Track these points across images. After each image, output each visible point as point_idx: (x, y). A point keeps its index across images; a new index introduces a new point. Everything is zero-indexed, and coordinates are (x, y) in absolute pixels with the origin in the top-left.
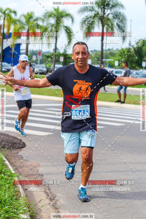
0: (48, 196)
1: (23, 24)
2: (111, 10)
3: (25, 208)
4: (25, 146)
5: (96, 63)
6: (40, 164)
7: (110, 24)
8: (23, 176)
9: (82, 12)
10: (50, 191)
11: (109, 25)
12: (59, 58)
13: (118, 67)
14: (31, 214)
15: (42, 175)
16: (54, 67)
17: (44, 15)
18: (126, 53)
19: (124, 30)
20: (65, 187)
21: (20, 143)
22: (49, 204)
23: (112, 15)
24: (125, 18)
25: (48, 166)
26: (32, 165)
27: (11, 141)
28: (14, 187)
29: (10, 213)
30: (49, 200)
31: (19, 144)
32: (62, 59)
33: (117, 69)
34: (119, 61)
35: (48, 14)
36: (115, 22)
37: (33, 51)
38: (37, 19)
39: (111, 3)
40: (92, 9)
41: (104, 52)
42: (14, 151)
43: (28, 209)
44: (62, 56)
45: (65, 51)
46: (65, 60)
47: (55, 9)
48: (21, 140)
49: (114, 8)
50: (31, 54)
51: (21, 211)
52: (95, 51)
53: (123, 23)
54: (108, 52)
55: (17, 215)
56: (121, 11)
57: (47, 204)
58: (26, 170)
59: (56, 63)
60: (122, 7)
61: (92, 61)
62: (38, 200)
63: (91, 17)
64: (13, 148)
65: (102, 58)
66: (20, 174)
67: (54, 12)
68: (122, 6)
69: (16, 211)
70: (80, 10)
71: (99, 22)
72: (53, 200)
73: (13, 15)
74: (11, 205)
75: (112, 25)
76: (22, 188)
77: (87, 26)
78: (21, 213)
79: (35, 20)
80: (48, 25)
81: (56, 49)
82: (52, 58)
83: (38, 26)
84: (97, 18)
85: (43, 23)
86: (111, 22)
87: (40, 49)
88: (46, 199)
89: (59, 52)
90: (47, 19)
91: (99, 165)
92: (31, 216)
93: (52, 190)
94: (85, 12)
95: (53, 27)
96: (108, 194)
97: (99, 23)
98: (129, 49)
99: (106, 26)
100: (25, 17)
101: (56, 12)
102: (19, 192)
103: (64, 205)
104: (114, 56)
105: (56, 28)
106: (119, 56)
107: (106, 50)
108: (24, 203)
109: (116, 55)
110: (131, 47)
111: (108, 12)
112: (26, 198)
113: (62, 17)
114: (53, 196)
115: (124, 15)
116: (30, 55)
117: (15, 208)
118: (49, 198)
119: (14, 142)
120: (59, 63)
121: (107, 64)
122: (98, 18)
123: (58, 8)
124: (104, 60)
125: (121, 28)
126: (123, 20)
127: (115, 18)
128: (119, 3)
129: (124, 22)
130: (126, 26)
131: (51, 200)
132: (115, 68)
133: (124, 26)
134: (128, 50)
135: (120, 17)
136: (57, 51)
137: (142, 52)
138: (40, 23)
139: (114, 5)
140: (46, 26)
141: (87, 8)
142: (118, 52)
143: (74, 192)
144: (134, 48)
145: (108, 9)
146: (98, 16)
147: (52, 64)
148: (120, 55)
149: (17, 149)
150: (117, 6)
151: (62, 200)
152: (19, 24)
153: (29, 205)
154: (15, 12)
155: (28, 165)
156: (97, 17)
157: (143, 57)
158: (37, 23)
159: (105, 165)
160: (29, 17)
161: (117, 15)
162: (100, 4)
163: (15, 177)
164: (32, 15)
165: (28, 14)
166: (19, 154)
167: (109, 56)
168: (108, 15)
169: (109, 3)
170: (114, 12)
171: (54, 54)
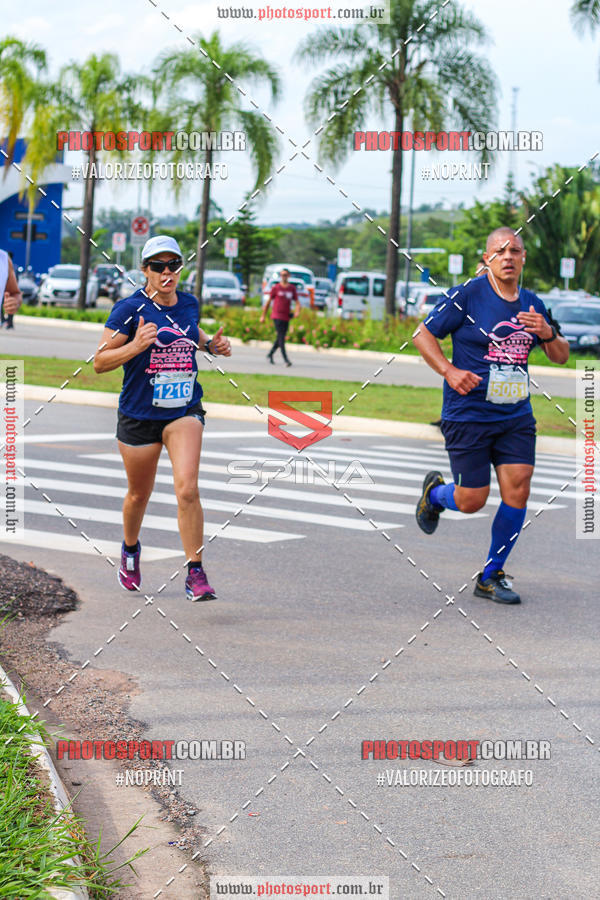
0: (166, 812)
1: (72, 102)
2: (432, 46)
3: (69, 862)
4: (73, 606)
5: (371, 264)
6: (137, 678)
7: (429, 104)
8: (64, 728)
9: (313, 55)
10: (174, 793)
11: (423, 109)
12: (221, 243)
14: (95, 886)
15: (144, 726)
16: (200, 279)
17: (156, 67)
18: (494, 222)
19: (487, 125)
21: (53, 594)
22: (172, 843)
23: (437, 69)
24: (491, 77)
25: (167, 687)
26: (101, 684)
27: (16, 584)
28: (27, 774)
29: (7, 882)
30: (168, 829)
31: (49, 595)
32: (231, 248)
34: (464, 254)
35: (174, 63)
36: (451, 95)
37: (114, 215)
38: (130, 84)
39: (434, 20)
40: (355, 44)
41: (405, 219)
42: (30, 627)
43: (81, 867)
44: (232, 237)
45: (246, 214)
46: (244, 253)
47: (203, 43)
48: (59, 580)
49: (446, 39)
50: (106, 226)
51: (54, 874)
52: (370, 213)
53: (483, 102)
54: (424, 218)
55: (34, 892)
56: (474, 48)
57: (162, 844)
58: (79, 701)
59: (207, 264)
60: (476, 34)
61: (355, 257)
62: (123, 828)
63: (349, 75)
64: (24, 615)
66: (53, 720)
67: (200, 55)
68: (478, 30)
69: (30, 872)
70: (307, 46)
71: (382, 94)
72: (185, 826)
73: (30, 67)
74: (11, 849)
75: (437, 105)
76: (61, 777)
77: (334, 114)
78: (54, 882)
79: (120, 89)
80: (172, 108)
81: (207, 204)
83: (134, 112)
85: (155, 97)
86: (430, 95)
87: (144, 206)
88: (158, 824)
89: (222, 220)
90: (169, 82)
92: (93, 893)
93: (180, 788)
94: (328, 53)
95: (196, 115)
97: (382, 102)
98: (508, 204)
99: (412, 112)
100: (80, 73)
101: (209, 54)
102: (45, 793)
103: (230, 848)
104: (447, 235)
105: (206, 119)
106: (466, 235)
107: (412, 212)
108: (65, 840)
109: (452, 232)
110: (514, 198)
111: (419, 53)
112: (75, 821)
113: (233, 74)
114: (185, 809)
115: (484, 66)
116: (103, 232)
117: (28, 859)
118: (170, 818)
119: (32, 587)
120: (221, 263)
121: (416, 268)
122: (381, 81)
123: (216, 39)
124: (404, 251)
125: (471, 122)
126: (483, 88)
127: (447, 80)
128: (466, 17)
129: (486, 97)
130: (493, 113)
131: (178, 825)
133: (486, 113)
134: (501, 210)
135: (471, 75)
136: (214, 214)
137: (559, 216)
138: (143, 99)
139: (445, 26)
140: (167, 114)
141: (335, 37)
142: (462, 218)
143: (274, 794)
144: (527, 203)
145: (420, 42)
146: (380, 69)
147: (192, 269)
148: (470, 232)
149: (43, 618)
150: (459, 31)
152: (54, 103)
153: (85, 847)
154: (39, 56)
155: (85, 681)
156: (375, 73)
157: (564, 240)
158: (129, 100)
159: (402, 681)
160: (99, 75)
161: (455, 69)
163: (29, 732)
164: (112, 67)
165: (93, 64)
166: (48, 640)
167: (426, 235)
168: (422, 65)
169: (426, 15)
170: (444, 53)
171: (201, 228)
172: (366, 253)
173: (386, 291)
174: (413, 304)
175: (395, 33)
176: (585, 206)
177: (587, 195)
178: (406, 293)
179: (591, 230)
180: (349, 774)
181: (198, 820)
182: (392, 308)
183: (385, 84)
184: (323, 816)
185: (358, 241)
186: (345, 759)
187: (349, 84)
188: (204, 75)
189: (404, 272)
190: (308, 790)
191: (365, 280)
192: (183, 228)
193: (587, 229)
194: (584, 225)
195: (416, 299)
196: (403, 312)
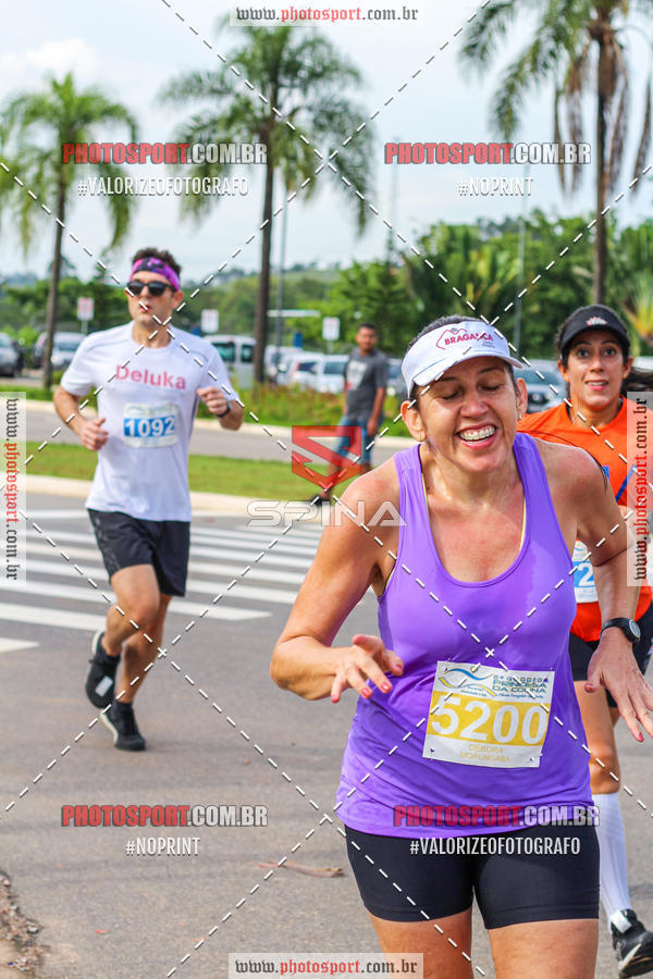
0: (5, 929)
2: (305, 91)
5: (239, 327)
7: (301, 155)
9: (175, 98)
10: (14, 907)
11: (293, 158)
12: (74, 304)
13: (338, 345)
16: (51, 343)
17: (5, 110)
18: (373, 283)
19: (363, 179)
20: (84, 887)
22: (11, 964)
23: (311, 116)
24: (369, 126)
30: (7, 948)
32: (85, 309)
33: (335, 353)
34: (341, 317)
35: (23, 108)
36: (324, 148)
39: (308, 62)
40: (220, 91)
41: (275, 278)
44: (86, 296)
45: (102, 270)
47: (55, 85)
49: (320, 83)
52: (238, 272)
53: (360, 152)
54: (295, 278)
56: (350, 94)
59: (59, 326)
60: (353, 77)
61: (221, 320)
63: (214, 122)
65: (266, 303)
67: (53, 99)
68: (355, 74)
70: (168, 88)
71: (251, 141)
72: (26, 944)
75: (309, 155)
80: (21, 155)
81: (59, 261)
82: (39, 304)
84: (242, 126)
89: (75, 278)
90: (17, 128)
91: (239, 784)
93: (23, 901)
94: (191, 98)
95: (47, 164)
96: (280, 917)
98: (388, 265)
99: (283, 162)
101: (61, 97)
103: (75, 969)
104: (321, 296)
105: (58, 168)
106: (342, 298)
107: (283, 271)
109: (328, 293)
110: (395, 258)
111: (291, 98)
113: (87, 118)
114: (26, 926)
115: (362, 113)
118: (9, 937)
120: (73, 325)
121: (288, 332)
122: (249, 128)
123: (69, 82)
124: (273, 314)
125: (347, 175)
126: (362, 139)
127: (322, 128)
128: (342, 60)
129: (364, 147)
130: (371, 164)
131: (18, 944)
132: (325, 351)
133: (364, 165)
134: (381, 270)
135: (348, 124)
136: (67, 272)
139: (319, 69)
140: (16, 161)
141: (200, 81)
142: (337, 278)
143: (125, 909)
144: (409, 263)
145: (293, 86)
146: (249, 117)
147: (42, 331)
148: (347, 294)
150: (335, 75)
151: (70, 946)
156: (244, 120)
157: (450, 303)
159: (267, 784)
161: (331, 116)
162: (259, 65)
167: (300, 296)
168: (294, 112)
169: (298, 58)
170: (319, 100)
171: (51, 286)
172: (233, 315)
173: (255, 357)
174: (284, 372)
175: (265, 77)
176: (471, 267)
177: (474, 255)
178: (277, 359)
179: (479, 293)
180: (207, 887)
181: (41, 939)
182: (261, 375)
183: (252, 131)
184: (178, 933)
185: (225, 302)
186: (204, 870)
187: (214, 131)
188: (56, 120)
189: (274, 337)
190: (163, 903)
191: (231, 345)
192: (32, 287)
193: (475, 290)
194: (470, 288)
195: (288, 367)
196: (273, 380)
